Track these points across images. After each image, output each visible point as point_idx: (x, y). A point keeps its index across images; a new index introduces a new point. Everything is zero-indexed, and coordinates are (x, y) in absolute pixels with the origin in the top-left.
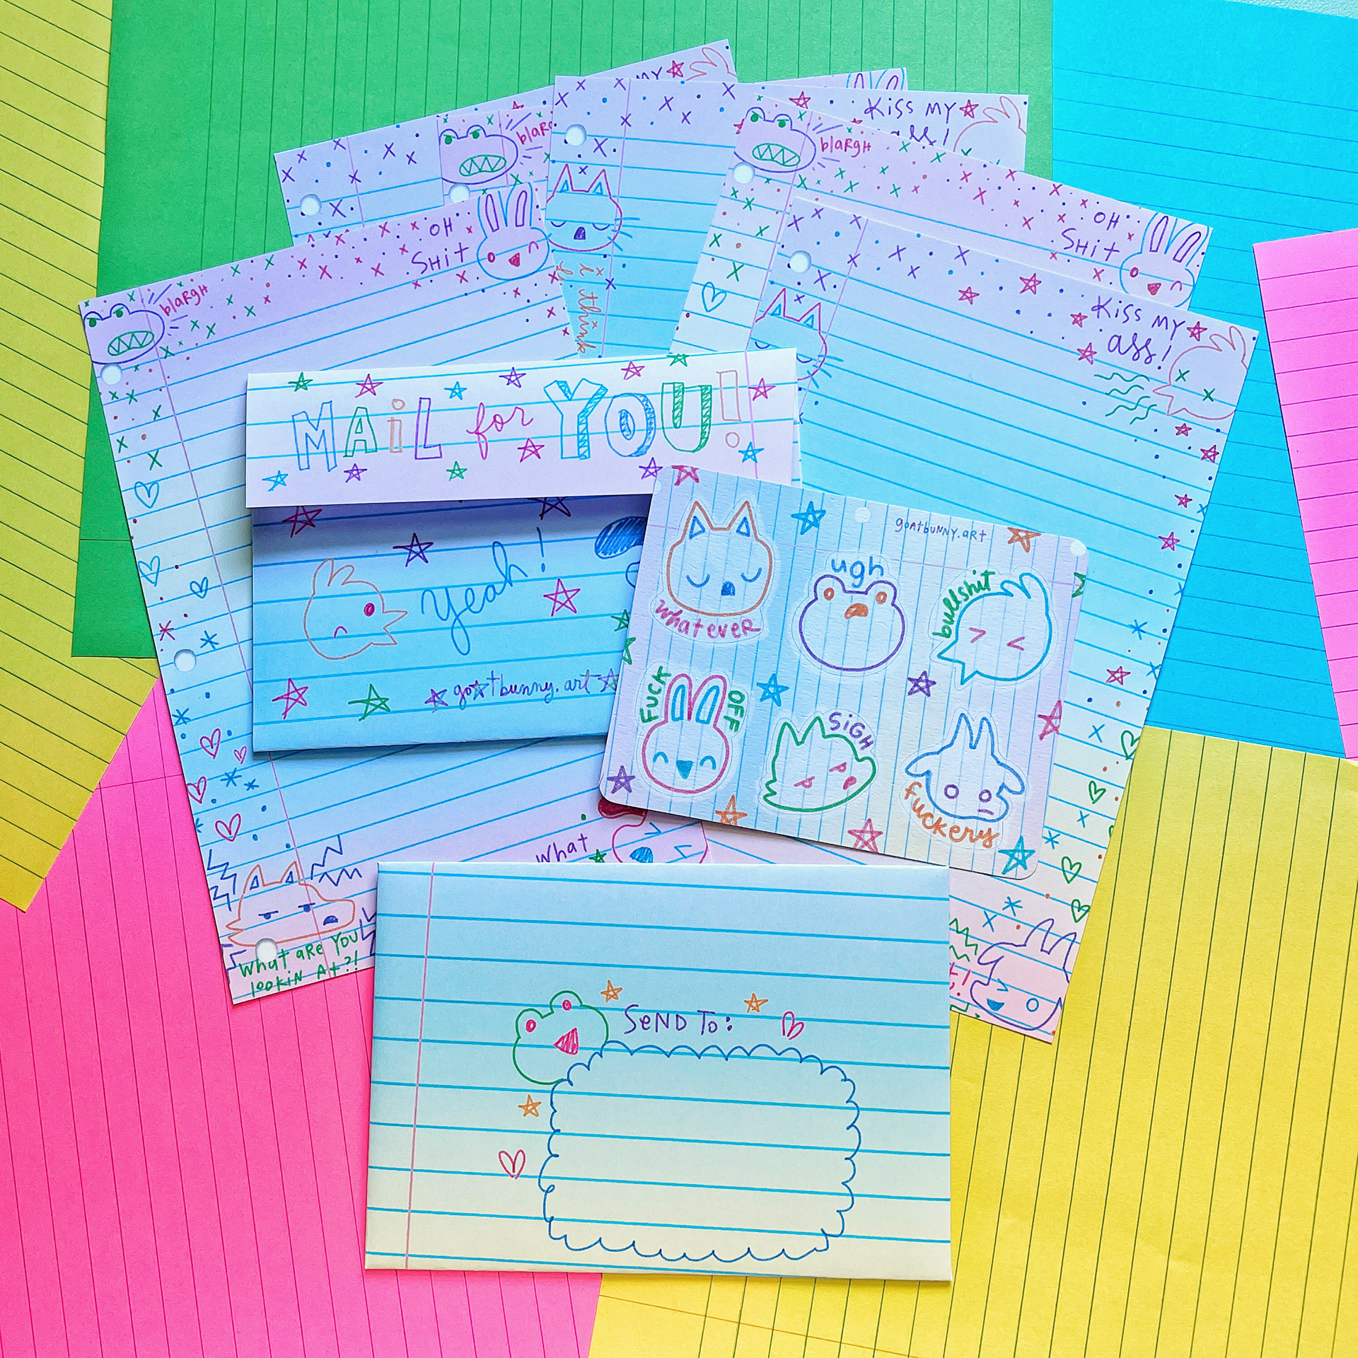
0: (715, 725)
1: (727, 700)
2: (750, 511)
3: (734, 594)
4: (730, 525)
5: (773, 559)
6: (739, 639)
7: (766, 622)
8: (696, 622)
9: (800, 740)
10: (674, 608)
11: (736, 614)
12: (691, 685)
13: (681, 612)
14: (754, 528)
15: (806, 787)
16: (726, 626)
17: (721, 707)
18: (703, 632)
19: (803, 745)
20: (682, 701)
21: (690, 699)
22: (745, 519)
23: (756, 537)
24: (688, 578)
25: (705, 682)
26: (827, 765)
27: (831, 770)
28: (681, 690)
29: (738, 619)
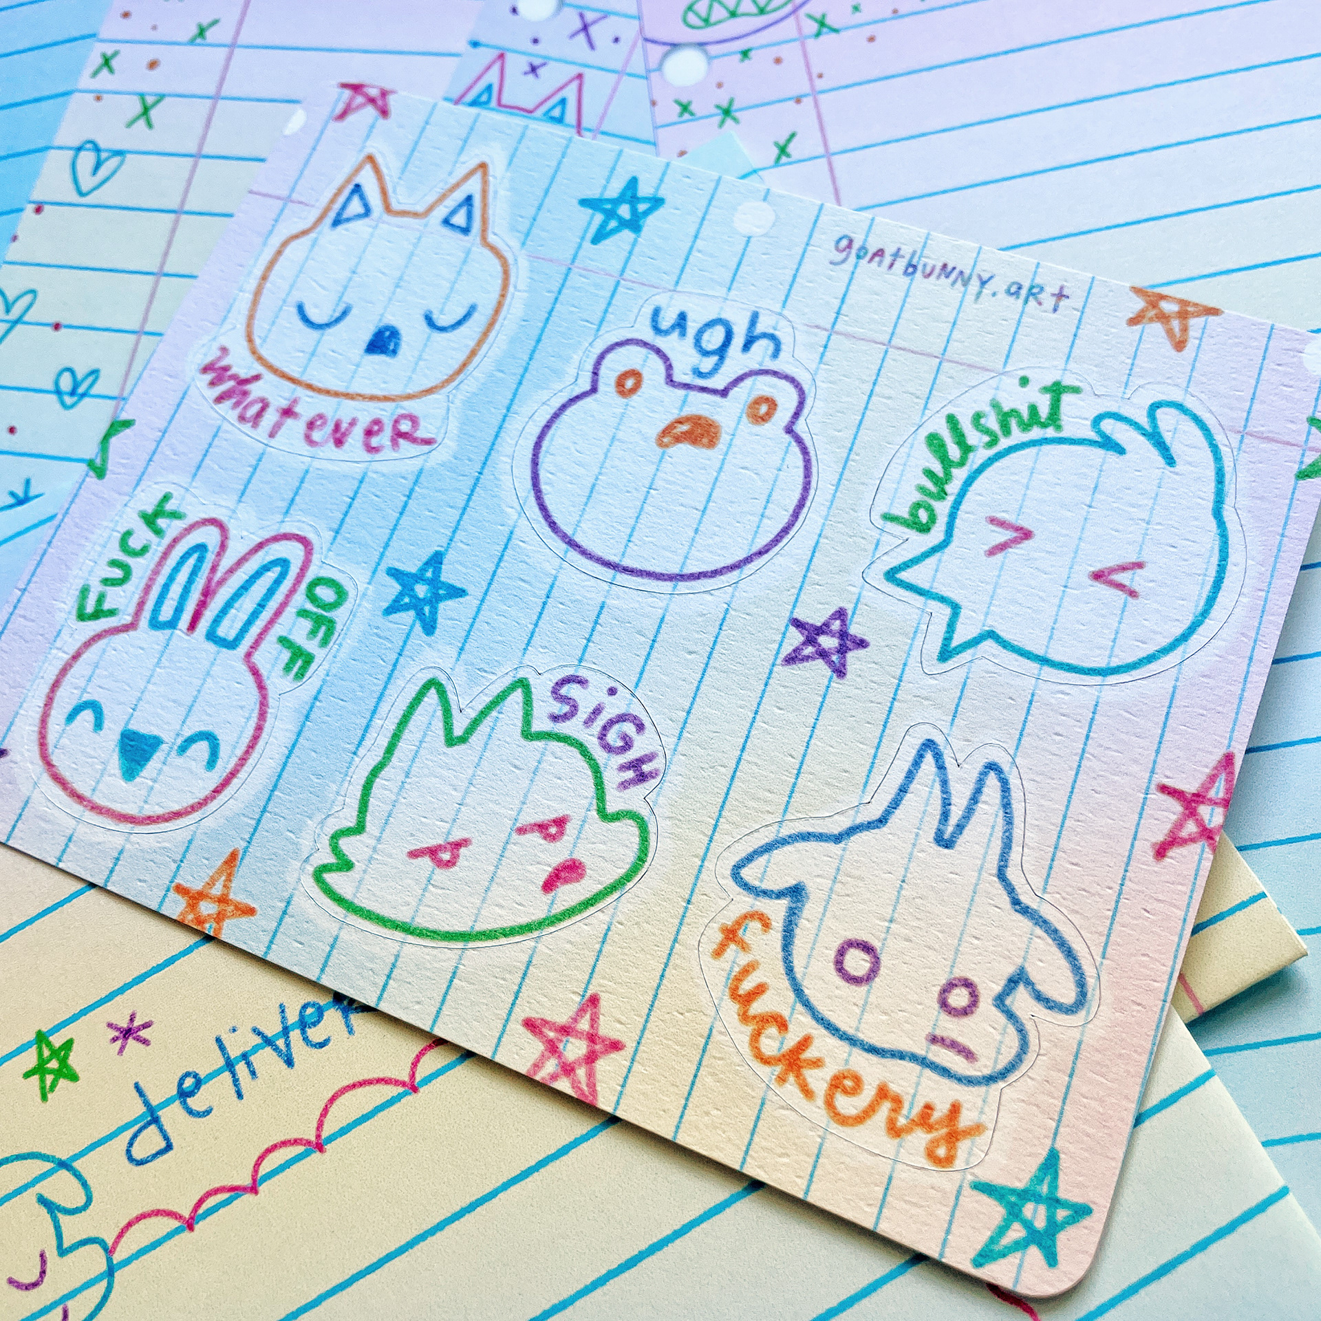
0: (249, 655)
1: (300, 599)
2: (485, 182)
3: (394, 352)
4: (430, 209)
5: (511, 289)
6: (378, 457)
7: (453, 425)
8: (284, 404)
9: (458, 731)
10: (242, 365)
11: (386, 399)
12: (223, 547)
13: (257, 378)
14: (485, 221)
15: (441, 864)
16: (353, 423)
17: (278, 613)
18: (295, 428)
19: (463, 746)
20: (190, 581)
21: (209, 580)
22: (469, 199)
23: (484, 238)
24: (301, 309)
25: (260, 546)
26: (514, 813)
27: (521, 831)
28: (196, 556)
29: (386, 412)
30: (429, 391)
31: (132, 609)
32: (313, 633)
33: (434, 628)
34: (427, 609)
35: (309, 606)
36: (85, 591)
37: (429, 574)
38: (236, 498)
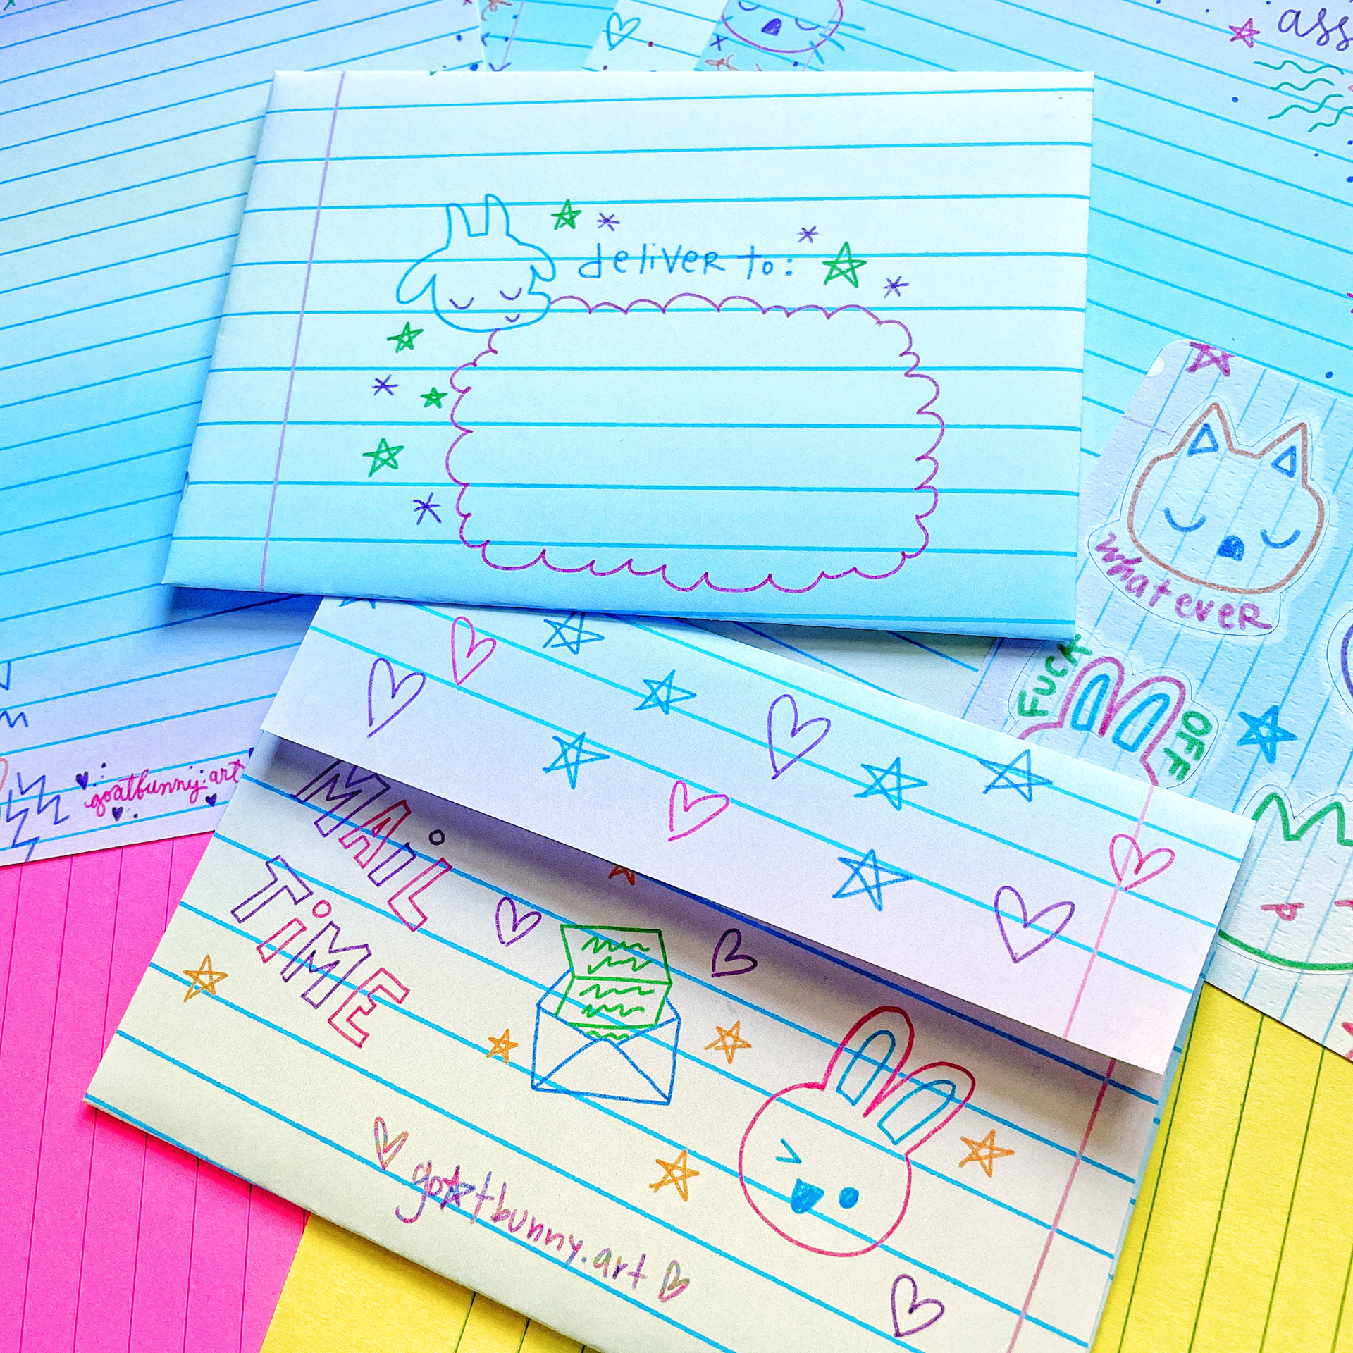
0: (1144, 758)
1: (1178, 724)
3: (1240, 557)
5: (1325, 524)
6: (1229, 632)
7: (1284, 617)
8: (1160, 583)
9: (1293, 832)
10: (1127, 550)
12: (1121, 680)
15: (1283, 916)
16: (1211, 605)
17: (1163, 732)
18: (1168, 602)
19: (1297, 842)
20: (1098, 700)
21: (1112, 701)
23: (1304, 481)
24: (1168, 513)
25: (1147, 683)
26: (1333, 892)
27: (1339, 903)
28: (1101, 682)
29: (1236, 601)
30: (1266, 590)
31: (1058, 713)
32: (1189, 749)
33: (1274, 758)
34: (1268, 745)
35: (1185, 730)
36: (1023, 695)
37: (1269, 721)
38: (1128, 646)
